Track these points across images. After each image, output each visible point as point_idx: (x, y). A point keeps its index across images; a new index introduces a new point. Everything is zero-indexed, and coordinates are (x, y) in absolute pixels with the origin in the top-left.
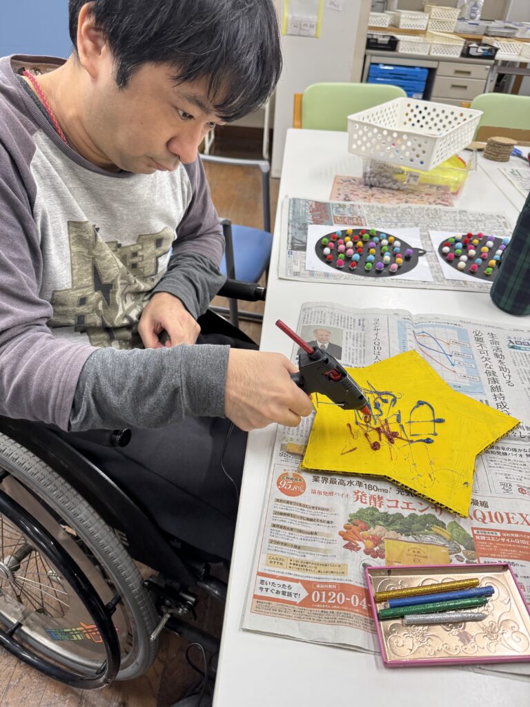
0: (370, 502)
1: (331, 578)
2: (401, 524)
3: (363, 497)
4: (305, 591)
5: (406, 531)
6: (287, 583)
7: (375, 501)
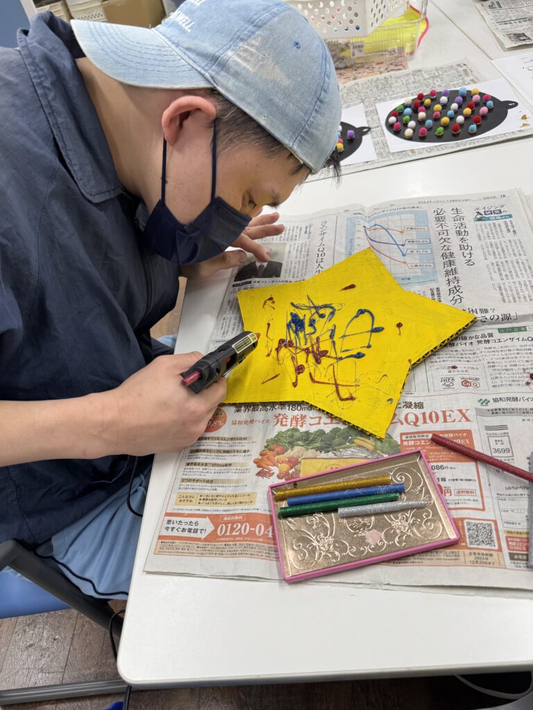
0: (291, 423)
1: (239, 509)
2: (322, 440)
3: (284, 420)
4: (212, 525)
5: (326, 447)
6: (194, 520)
7: (297, 422)
